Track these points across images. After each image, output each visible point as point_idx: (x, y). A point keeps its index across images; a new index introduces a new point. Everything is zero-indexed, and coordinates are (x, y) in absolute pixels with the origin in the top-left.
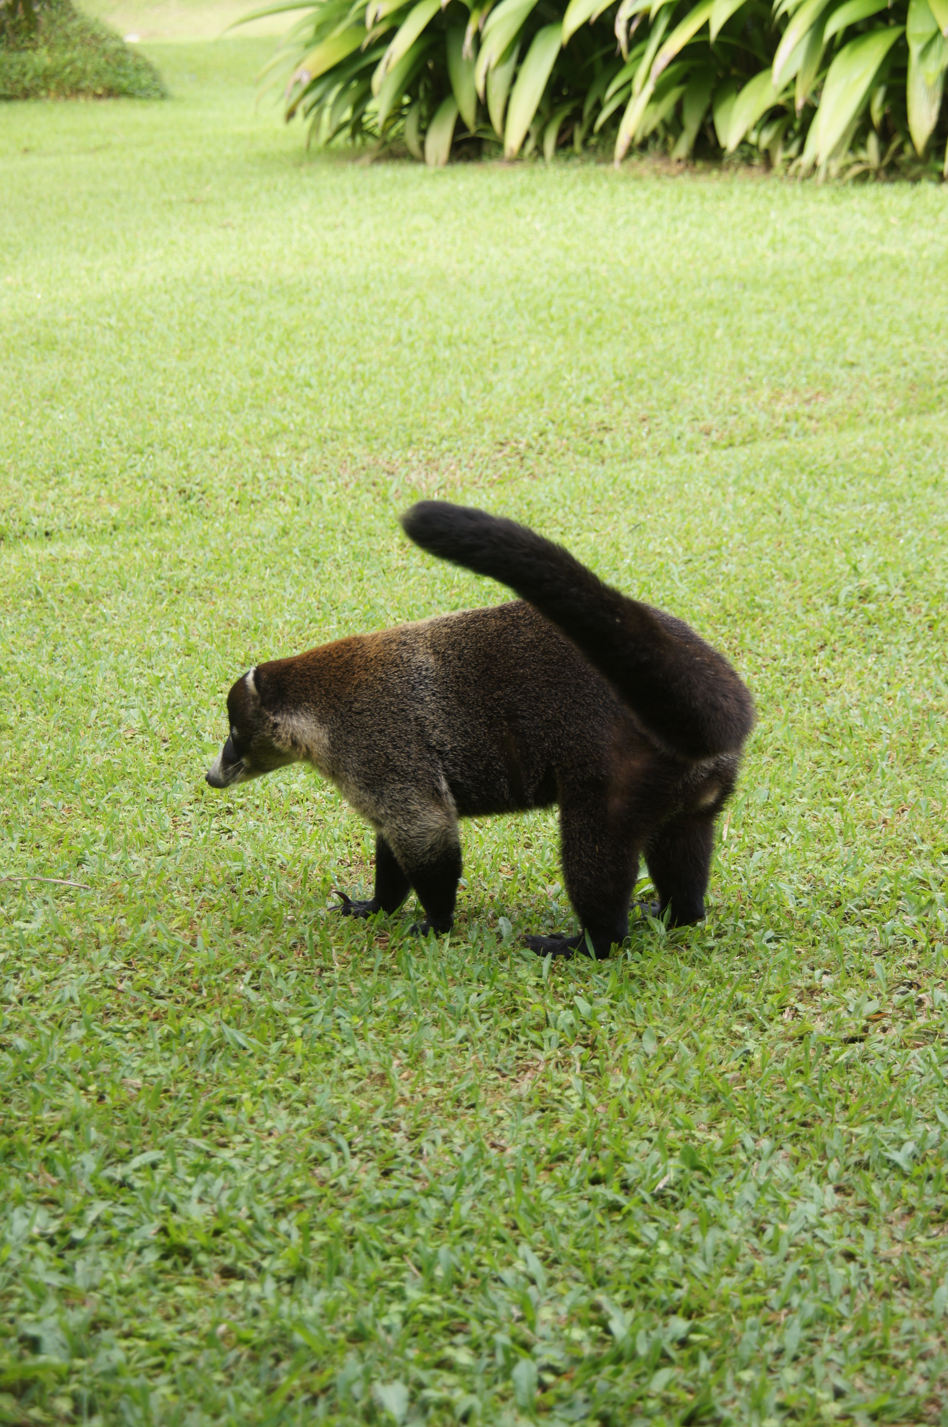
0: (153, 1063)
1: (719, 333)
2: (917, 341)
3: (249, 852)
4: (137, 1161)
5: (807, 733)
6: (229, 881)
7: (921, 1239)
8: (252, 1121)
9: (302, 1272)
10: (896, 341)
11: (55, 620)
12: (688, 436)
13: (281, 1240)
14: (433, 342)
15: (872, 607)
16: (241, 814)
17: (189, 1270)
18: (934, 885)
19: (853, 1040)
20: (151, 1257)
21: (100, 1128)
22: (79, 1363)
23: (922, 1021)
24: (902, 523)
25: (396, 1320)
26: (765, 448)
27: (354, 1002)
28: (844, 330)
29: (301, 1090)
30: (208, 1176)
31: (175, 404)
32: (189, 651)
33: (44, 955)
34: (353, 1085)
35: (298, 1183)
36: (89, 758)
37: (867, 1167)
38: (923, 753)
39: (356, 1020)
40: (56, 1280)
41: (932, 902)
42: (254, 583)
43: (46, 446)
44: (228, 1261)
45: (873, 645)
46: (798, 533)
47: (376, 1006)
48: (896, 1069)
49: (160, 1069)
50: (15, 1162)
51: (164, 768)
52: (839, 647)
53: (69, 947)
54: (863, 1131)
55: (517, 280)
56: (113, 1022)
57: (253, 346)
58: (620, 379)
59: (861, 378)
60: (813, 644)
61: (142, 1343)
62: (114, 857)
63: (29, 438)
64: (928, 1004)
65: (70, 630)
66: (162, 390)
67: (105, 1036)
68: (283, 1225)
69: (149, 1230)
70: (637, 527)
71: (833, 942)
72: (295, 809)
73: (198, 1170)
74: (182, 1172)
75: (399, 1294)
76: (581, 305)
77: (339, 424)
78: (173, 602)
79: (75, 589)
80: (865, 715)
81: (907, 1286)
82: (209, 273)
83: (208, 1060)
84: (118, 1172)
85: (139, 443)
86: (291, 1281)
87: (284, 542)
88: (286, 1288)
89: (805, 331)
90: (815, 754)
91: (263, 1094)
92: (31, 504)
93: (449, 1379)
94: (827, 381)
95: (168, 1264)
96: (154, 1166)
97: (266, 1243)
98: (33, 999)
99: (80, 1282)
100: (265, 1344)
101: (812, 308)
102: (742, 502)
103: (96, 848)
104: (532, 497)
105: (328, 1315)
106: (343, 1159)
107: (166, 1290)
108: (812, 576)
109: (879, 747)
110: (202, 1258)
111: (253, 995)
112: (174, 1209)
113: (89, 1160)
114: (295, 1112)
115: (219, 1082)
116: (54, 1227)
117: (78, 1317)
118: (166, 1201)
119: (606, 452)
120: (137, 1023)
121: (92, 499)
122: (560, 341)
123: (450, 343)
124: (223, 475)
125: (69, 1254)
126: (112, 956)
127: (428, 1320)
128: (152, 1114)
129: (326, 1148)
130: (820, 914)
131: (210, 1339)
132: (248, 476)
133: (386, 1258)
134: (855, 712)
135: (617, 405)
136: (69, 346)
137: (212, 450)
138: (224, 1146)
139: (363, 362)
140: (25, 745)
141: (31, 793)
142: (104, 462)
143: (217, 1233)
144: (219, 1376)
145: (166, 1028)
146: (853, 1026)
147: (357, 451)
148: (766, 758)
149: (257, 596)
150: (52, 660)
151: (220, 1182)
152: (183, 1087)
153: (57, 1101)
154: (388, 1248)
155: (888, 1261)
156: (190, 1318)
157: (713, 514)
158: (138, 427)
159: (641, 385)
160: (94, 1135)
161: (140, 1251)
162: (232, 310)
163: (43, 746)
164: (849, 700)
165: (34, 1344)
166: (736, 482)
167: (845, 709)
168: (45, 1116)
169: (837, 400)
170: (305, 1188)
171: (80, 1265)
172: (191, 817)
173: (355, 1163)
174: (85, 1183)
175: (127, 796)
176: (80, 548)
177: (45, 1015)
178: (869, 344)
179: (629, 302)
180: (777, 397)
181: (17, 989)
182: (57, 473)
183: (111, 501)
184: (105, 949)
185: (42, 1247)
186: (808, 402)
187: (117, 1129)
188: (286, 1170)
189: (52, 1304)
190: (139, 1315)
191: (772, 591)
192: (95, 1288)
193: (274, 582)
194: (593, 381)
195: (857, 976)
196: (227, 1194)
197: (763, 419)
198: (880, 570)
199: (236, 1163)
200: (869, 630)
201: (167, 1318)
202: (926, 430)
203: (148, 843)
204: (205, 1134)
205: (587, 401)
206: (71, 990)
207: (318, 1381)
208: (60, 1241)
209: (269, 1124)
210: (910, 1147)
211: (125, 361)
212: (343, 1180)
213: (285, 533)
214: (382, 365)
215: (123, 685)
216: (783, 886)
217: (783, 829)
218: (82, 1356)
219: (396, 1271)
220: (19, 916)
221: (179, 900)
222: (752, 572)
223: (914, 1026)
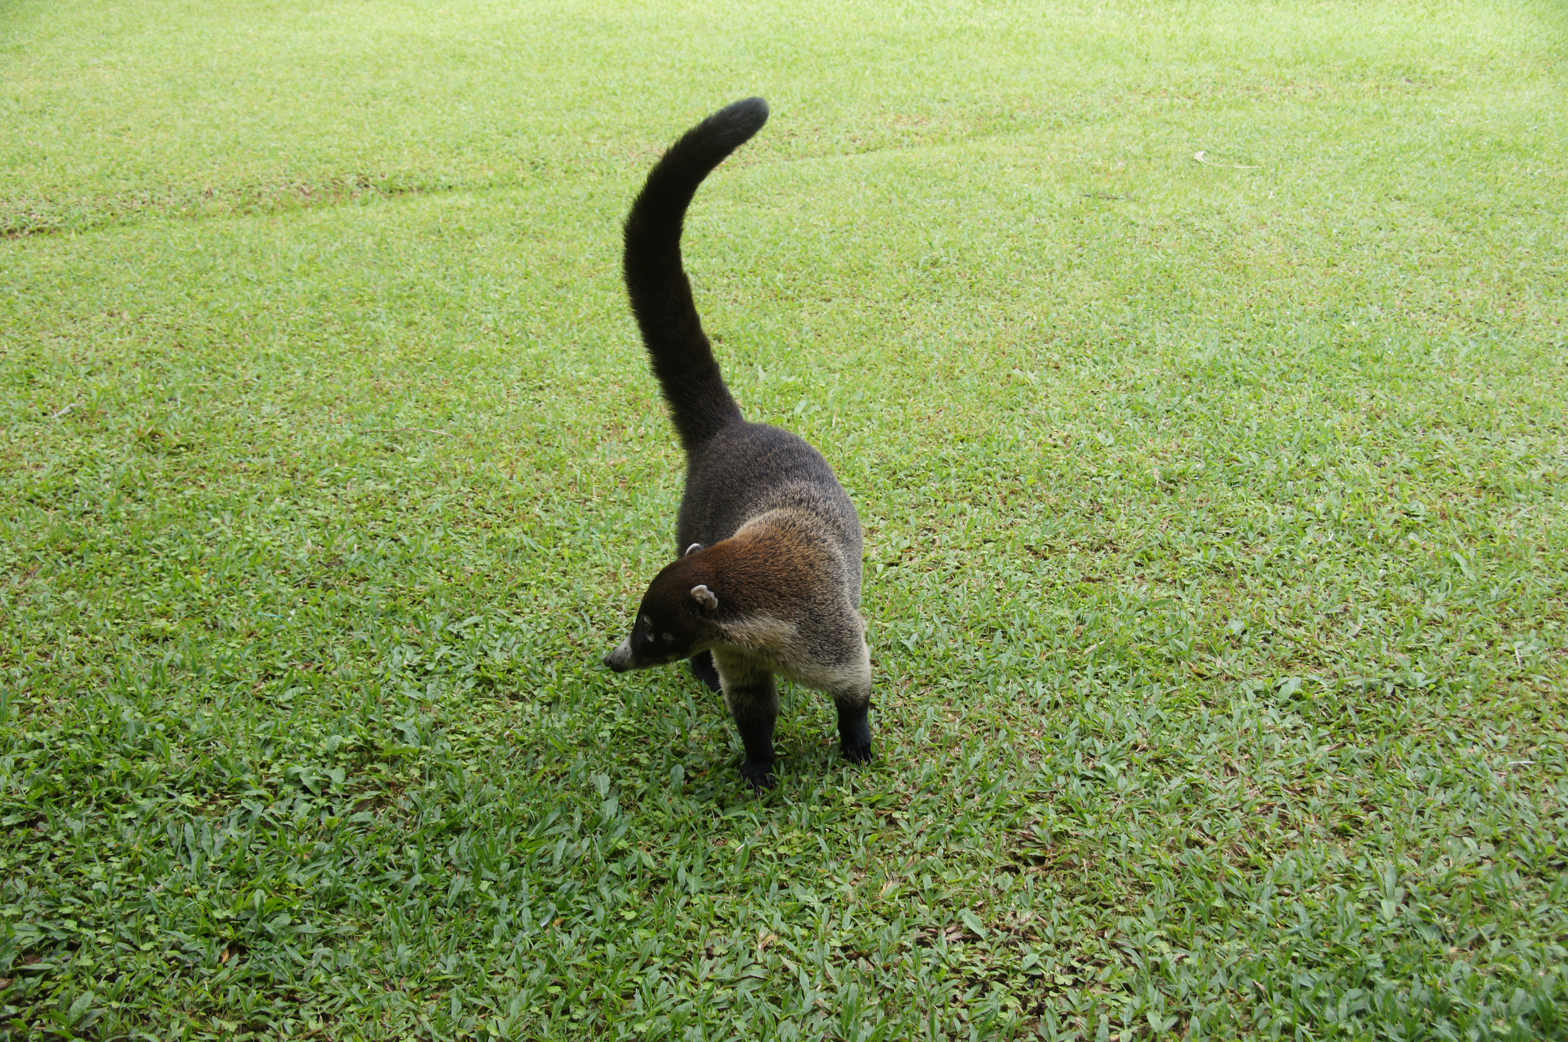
0: (481, 556)
1: (867, 73)
2: (985, 87)
3: (550, 417)
4: (468, 621)
5: (890, 354)
6: (536, 435)
7: (914, 696)
8: (536, 599)
9: (557, 699)
10: (973, 86)
11: (448, 249)
12: (843, 142)
13: (546, 678)
14: (694, 68)
15: (938, 271)
16: (547, 390)
17: (491, 693)
18: (951, 462)
19: (892, 565)
20: (470, 684)
21: (447, 599)
22: (425, 748)
23: (932, 555)
24: (962, 215)
25: (607, 734)
26: (888, 155)
27: (602, 524)
28: (942, 76)
29: (566, 581)
30: (507, 634)
31: (532, 102)
32: (526, 276)
33: (423, 480)
34: (597, 579)
35: (558, 642)
36: (460, 347)
37: (889, 649)
38: (957, 372)
39: (603, 537)
40: (415, 695)
41: (949, 475)
42: (569, 231)
43: (453, 129)
44: (514, 690)
45: (936, 296)
46: (899, 217)
47: (615, 527)
48: (914, 585)
49: (485, 561)
50: (397, 617)
51: (504, 356)
52: (916, 297)
53: (438, 475)
54: (890, 625)
55: (749, 27)
56: (460, 528)
57: (584, 64)
58: (804, 101)
59: (949, 111)
60: (900, 294)
61: (462, 738)
62: (470, 416)
63: (443, 122)
64: (938, 543)
65: (457, 258)
66: (526, 93)
67: (455, 537)
68: (548, 669)
69: (470, 668)
70: (804, 207)
71: (889, 499)
72: (580, 389)
73: (502, 629)
74: (492, 629)
75: (611, 718)
76: (786, 47)
77: (631, 122)
78: (520, 241)
79: (461, 229)
80: (925, 344)
81: (902, 725)
82: (562, 12)
83: (514, 557)
84: (455, 628)
85: (508, 130)
86: (549, 704)
87: (590, 203)
88: (546, 709)
89: (919, 75)
90: (893, 369)
91: (543, 582)
92: (441, 167)
93: (636, 772)
94: (928, 111)
95: (480, 689)
96: (476, 625)
97: (537, 680)
98: (415, 509)
99: (429, 696)
100: (531, 745)
101: (925, 59)
102: (869, 193)
103: (460, 409)
104: (743, 182)
105: (569, 727)
106: (586, 629)
107: (477, 706)
108: (905, 248)
109: (932, 366)
110: (500, 687)
111: (542, 514)
112: (486, 654)
113: (439, 619)
114: (560, 594)
115: (519, 572)
116: (417, 659)
117: (426, 719)
118: (482, 650)
119: (792, 150)
120: (474, 530)
121: (477, 166)
122: (771, 71)
123: (704, 70)
124: (558, 154)
125: (423, 678)
126: (463, 483)
127: (626, 733)
128: (478, 592)
129: (577, 620)
130: (882, 480)
131: (501, 739)
132: (573, 155)
133: (606, 694)
134: (920, 342)
135: (801, 119)
136: (473, 59)
137: (553, 137)
138: (518, 614)
139: (649, 79)
140: (424, 336)
141: (423, 369)
142: (487, 141)
143: (510, 671)
144: (504, 762)
145: (490, 535)
146: (893, 554)
147: (640, 141)
148: (864, 370)
149: (570, 240)
150: (445, 278)
151: (514, 639)
152: (497, 574)
153: (424, 579)
154: (608, 687)
155: (894, 709)
156: (491, 724)
157: (850, 200)
158: (509, 118)
159: (817, 105)
160: (443, 602)
161: (464, 680)
162: (573, 38)
163: (434, 337)
164: (918, 333)
165: (401, 734)
166: (866, 179)
167: (915, 339)
168: (417, 587)
169: (934, 124)
170: (563, 646)
171: (430, 687)
172: (518, 390)
173: (593, 630)
174: (436, 634)
175: (481, 374)
176: (468, 200)
177: (421, 521)
178: (956, 88)
179: (815, 47)
180: (898, 119)
181: (406, 502)
182: (458, 148)
183: (489, 168)
184: (460, 478)
185: (409, 673)
186: (916, 124)
187: (458, 599)
188: (553, 633)
189: (412, 710)
190: (462, 720)
191: (879, 257)
192: (437, 702)
193: (582, 231)
194: (787, 103)
195: (899, 521)
196: (517, 646)
197: (888, 134)
198: (946, 245)
199: (524, 627)
200: (934, 287)
201: (478, 723)
202: (983, 150)
203: (491, 407)
204: (507, 605)
205: (783, 115)
206: (437, 506)
207: (559, 769)
208: (420, 671)
209: (545, 602)
210: (915, 637)
211: (505, 71)
212: (585, 641)
213: (592, 196)
214: (661, 82)
215: (485, 298)
216: (864, 459)
217: (869, 419)
218: (426, 744)
219: (611, 702)
220: (411, 452)
221: (505, 447)
222: (869, 244)
223: (928, 557)
